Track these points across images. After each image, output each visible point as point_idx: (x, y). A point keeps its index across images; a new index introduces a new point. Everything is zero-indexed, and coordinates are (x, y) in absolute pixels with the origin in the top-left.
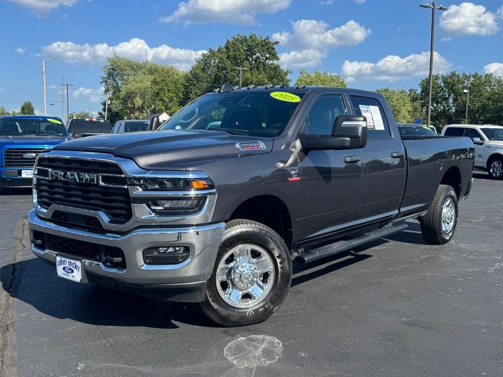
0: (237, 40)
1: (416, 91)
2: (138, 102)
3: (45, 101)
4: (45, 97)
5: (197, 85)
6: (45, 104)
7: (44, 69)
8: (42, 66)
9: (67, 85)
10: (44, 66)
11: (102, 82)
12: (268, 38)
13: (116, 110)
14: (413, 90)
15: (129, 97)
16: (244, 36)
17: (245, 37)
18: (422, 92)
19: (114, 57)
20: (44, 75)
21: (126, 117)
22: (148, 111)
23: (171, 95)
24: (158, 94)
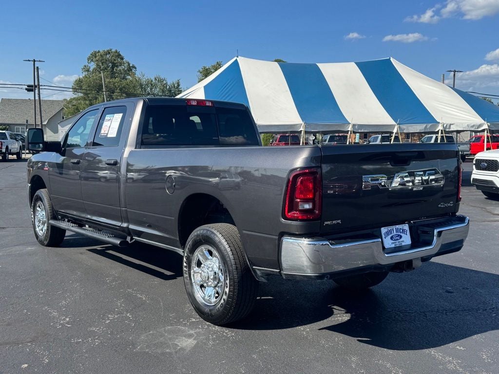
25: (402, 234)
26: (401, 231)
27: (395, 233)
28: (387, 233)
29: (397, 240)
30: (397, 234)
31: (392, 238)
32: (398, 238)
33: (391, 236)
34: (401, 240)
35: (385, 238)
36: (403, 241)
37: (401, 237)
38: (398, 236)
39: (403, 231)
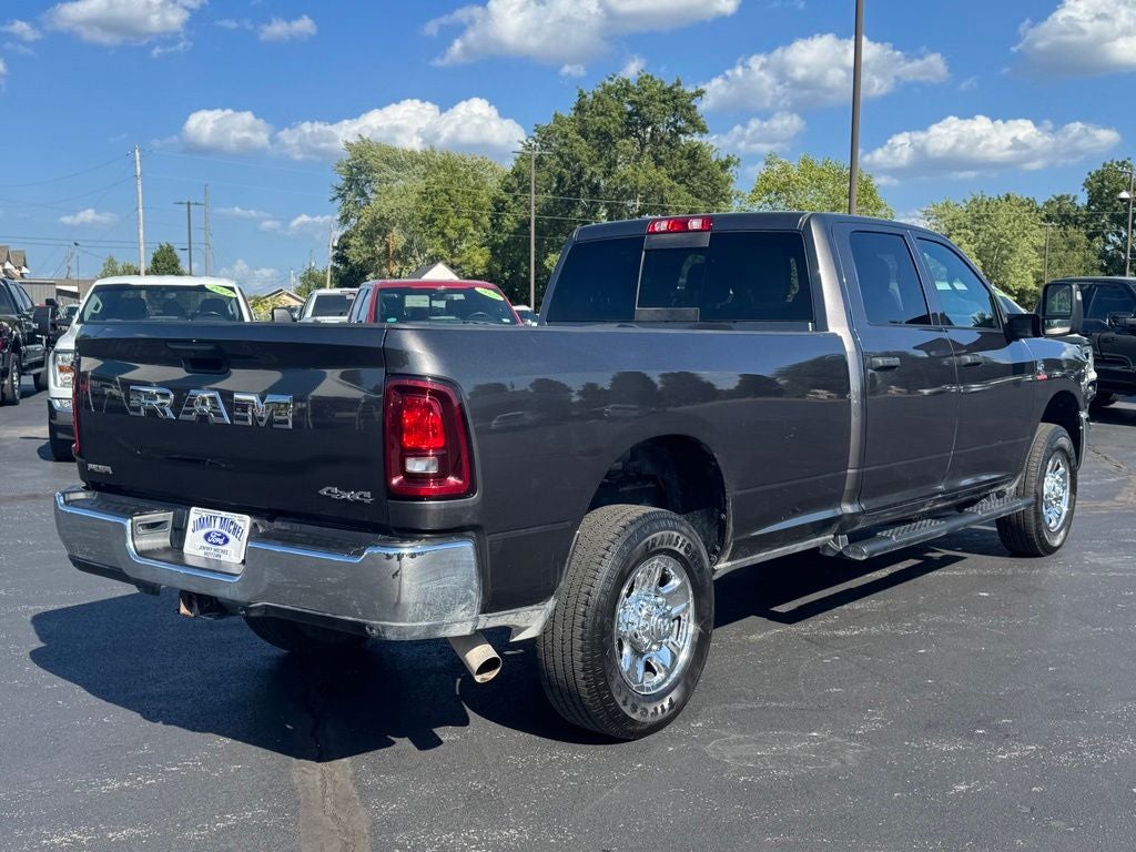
0: (608, 91)
1: (1074, 198)
2: (397, 239)
3: (142, 241)
4: (141, 231)
5: (522, 199)
6: (142, 248)
7: (139, 168)
8: (135, 161)
9: (189, 204)
10: (138, 163)
11: (334, 199)
12: (678, 84)
13: (358, 259)
14: (1068, 198)
15: (378, 231)
16: (624, 80)
17: (627, 82)
18: (1091, 202)
19: (359, 140)
20: (139, 182)
21: (372, 275)
22: (418, 259)
23: (462, 222)
24: (431, 221)
25: (230, 536)
26: (232, 527)
27: (217, 528)
28: (201, 523)
29: (217, 544)
30: (220, 530)
31: (207, 536)
32: (221, 541)
33: (207, 530)
34: (223, 548)
35: (193, 531)
36: (224, 552)
37: (226, 541)
38: (221, 537)
39: (235, 529)
